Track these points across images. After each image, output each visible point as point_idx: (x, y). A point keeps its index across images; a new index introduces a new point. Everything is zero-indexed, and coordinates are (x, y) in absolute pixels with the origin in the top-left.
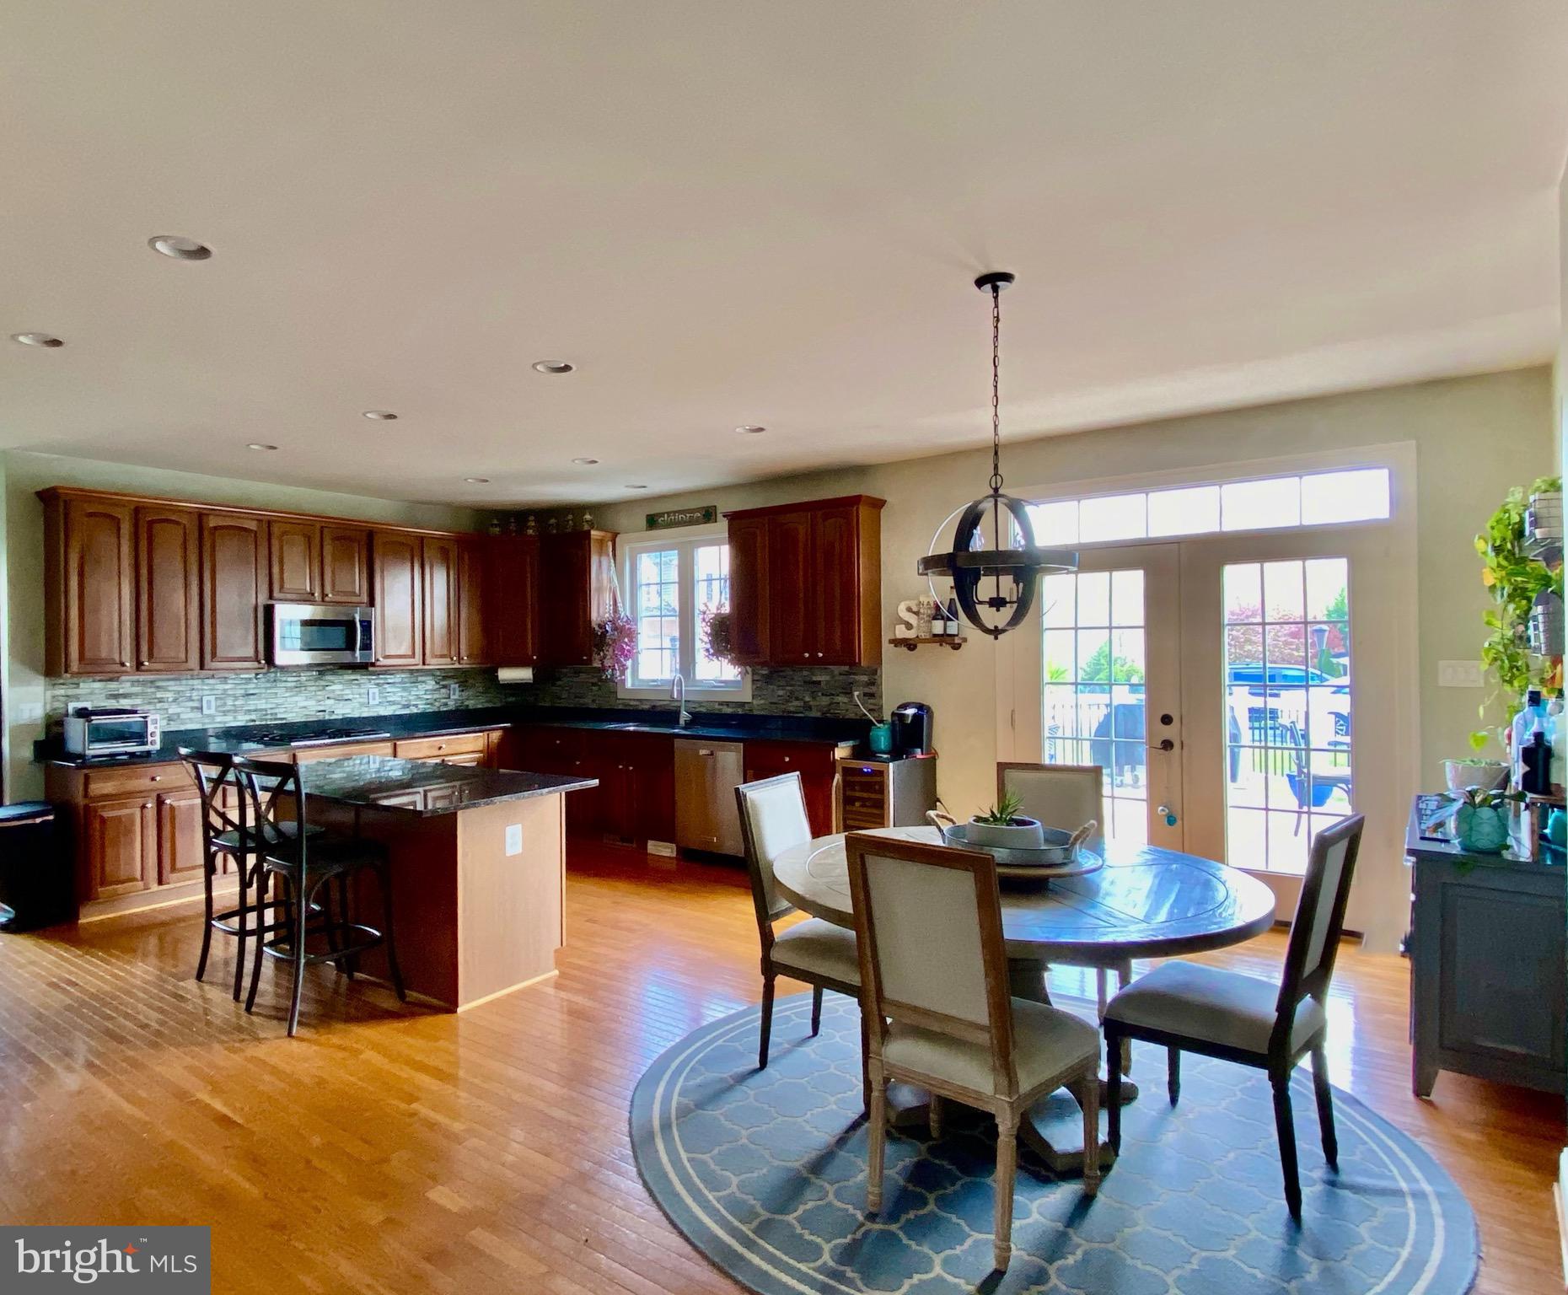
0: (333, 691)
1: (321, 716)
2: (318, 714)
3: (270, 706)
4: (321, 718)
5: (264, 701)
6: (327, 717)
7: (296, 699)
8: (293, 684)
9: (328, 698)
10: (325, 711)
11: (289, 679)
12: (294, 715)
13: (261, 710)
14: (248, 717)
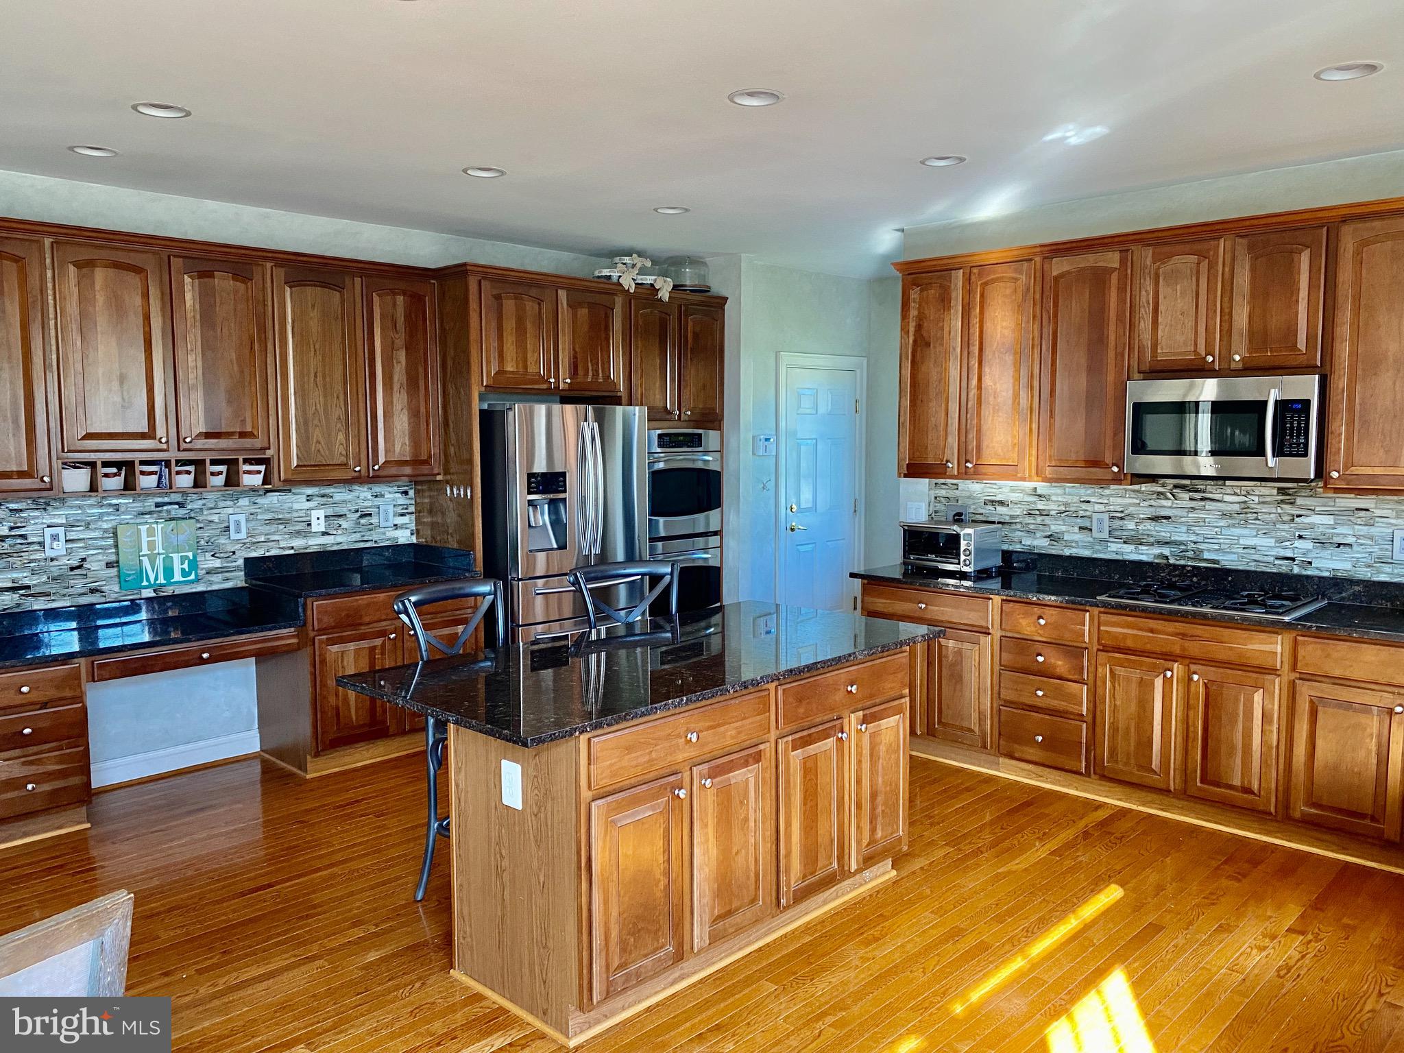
0: (1312, 527)
1: (1284, 567)
2: (1277, 562)
3: (1193, 538)
4: (1284, 569)
5: (1184, 529)
6: (1296, 570)
7: (1237, 531)
8: (1237, 507)
9: (1300, 537)
10: (1293, 559)
11: (1227, 498)
12: (1234, 557)
13: (1181, 543)
14: (1157, 550)
